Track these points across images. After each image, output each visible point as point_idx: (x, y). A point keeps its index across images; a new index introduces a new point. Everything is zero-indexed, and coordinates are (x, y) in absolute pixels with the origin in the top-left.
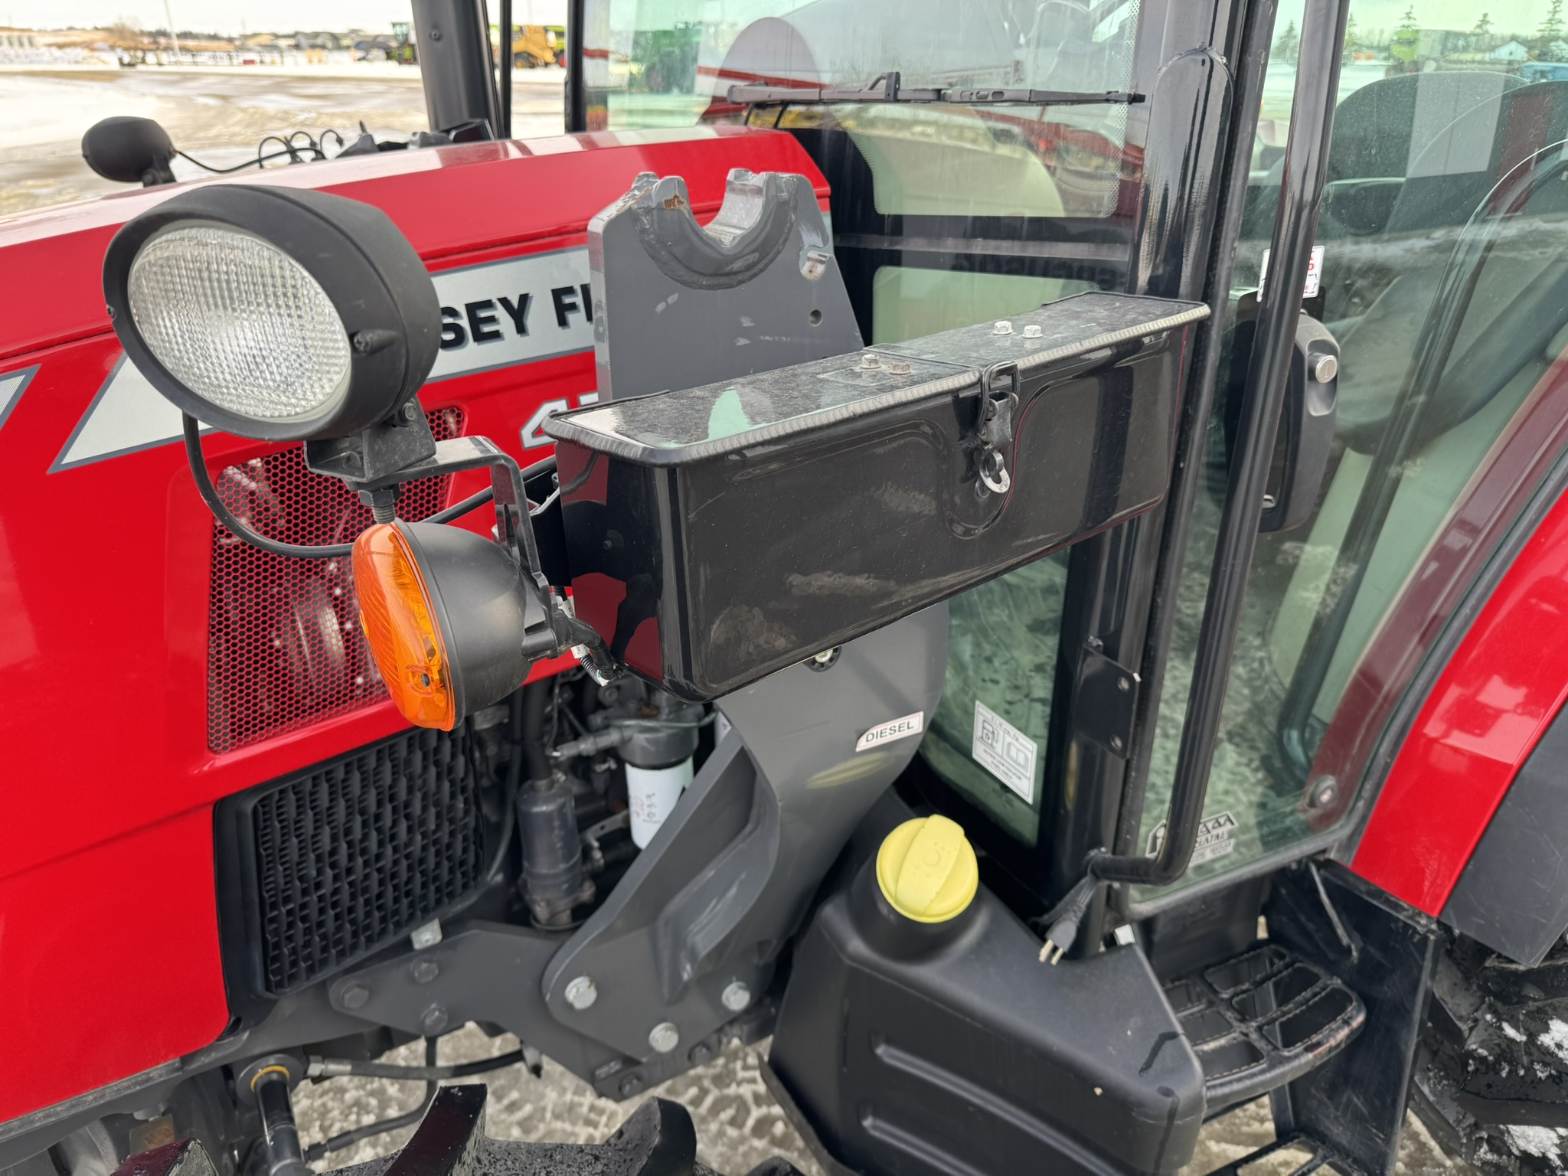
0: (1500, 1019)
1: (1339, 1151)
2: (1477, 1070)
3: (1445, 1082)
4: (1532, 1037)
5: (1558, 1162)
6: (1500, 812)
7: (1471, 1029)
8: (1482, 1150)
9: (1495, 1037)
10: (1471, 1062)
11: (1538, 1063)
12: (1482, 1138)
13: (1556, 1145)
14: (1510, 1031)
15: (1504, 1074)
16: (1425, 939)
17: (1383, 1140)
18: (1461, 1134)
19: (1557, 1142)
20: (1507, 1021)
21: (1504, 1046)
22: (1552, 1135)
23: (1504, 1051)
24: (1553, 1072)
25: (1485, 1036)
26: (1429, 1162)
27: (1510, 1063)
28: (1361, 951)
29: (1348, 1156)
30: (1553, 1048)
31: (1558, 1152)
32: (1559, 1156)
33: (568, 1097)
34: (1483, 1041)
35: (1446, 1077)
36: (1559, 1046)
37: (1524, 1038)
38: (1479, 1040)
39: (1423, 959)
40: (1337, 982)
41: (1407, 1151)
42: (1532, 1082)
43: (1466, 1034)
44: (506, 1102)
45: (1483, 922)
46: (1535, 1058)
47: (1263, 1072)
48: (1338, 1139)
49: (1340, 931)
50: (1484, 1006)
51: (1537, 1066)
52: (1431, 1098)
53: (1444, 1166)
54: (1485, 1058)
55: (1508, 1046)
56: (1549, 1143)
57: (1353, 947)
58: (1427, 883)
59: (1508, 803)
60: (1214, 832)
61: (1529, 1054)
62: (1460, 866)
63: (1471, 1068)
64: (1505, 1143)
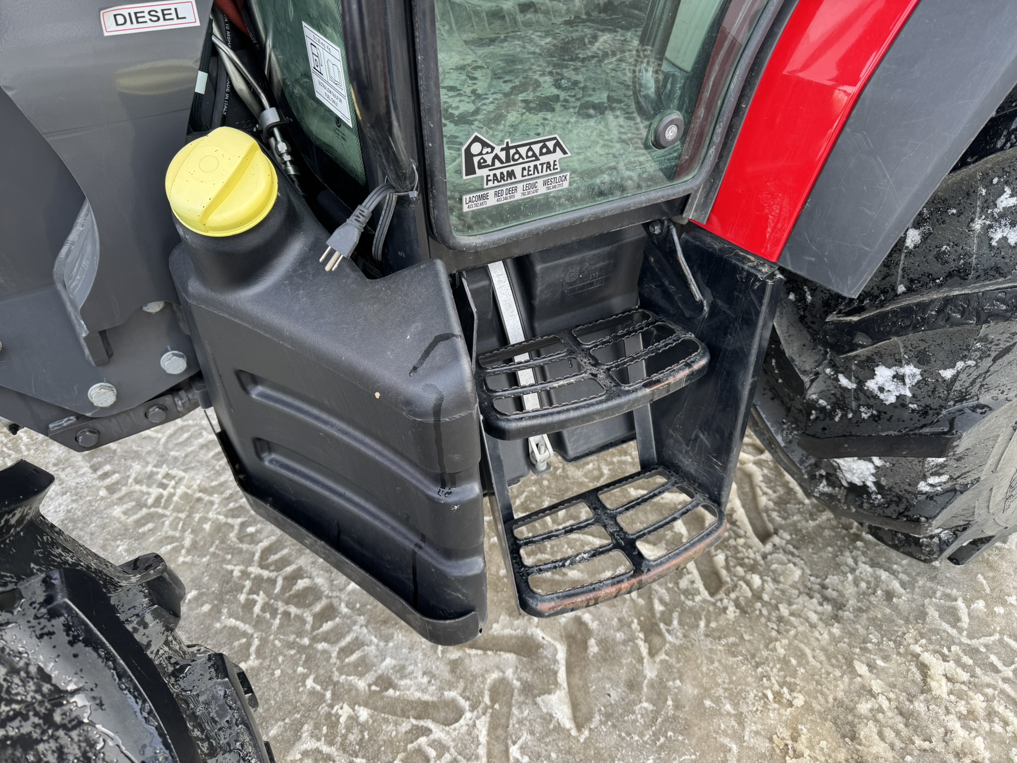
0: (837, 372)
1: (688, 478)
2: (817, 418)
3: (795, 432)
4: (861, 383)
5: (874, 488)
6: (839, 141)
7: (812, 381)
8: (822, 485)
9: (832, 388)
10: (813, 412)
11: (864, 406)
12: (821, 476)
13: (873, 475)
14: (844, 381)
15: (837, 419)
16: (764, 284)
17: (721, 467)
18: (804, 471)
19: (873, 471)
20: (842, 373)
21: (838, 395)
22: (871, 466)
23: (838, 399)
24: (875, 412)
25: (823, 387)
26: (792, 501)
27: (842, 409)
28: (713, 306)
29: (695, 482)
30: (876, 391)
31: (874, 479)
32: (874, 483)
33: (149, 468)
34: (821, 392)
35: (797, 429)
36: (881, 389)
37: (854, 386)
38: (819, 390)
39: (761, 304)
40: (691, 336)
41: (778, 494)
42: (857, 422)
43: (807, 385)
44: (100, 473)
45: (813, 259)
46: (861, 402)
47: (601, 402)
48: (687, 469)
49: (694, 288)
50: (826, 362)
51: (862, 409)
52: (783, 445)
53: (803, 504)
54: (824, 407)
55: (842, 396)
56: (868, 473)
57: (705, 303)
58: (769, 230)
59: (847, 129)
60: (544, 159)
61: (857, 399)
62: (799, 206)
63: (812, 417)
64: (837, 478)
